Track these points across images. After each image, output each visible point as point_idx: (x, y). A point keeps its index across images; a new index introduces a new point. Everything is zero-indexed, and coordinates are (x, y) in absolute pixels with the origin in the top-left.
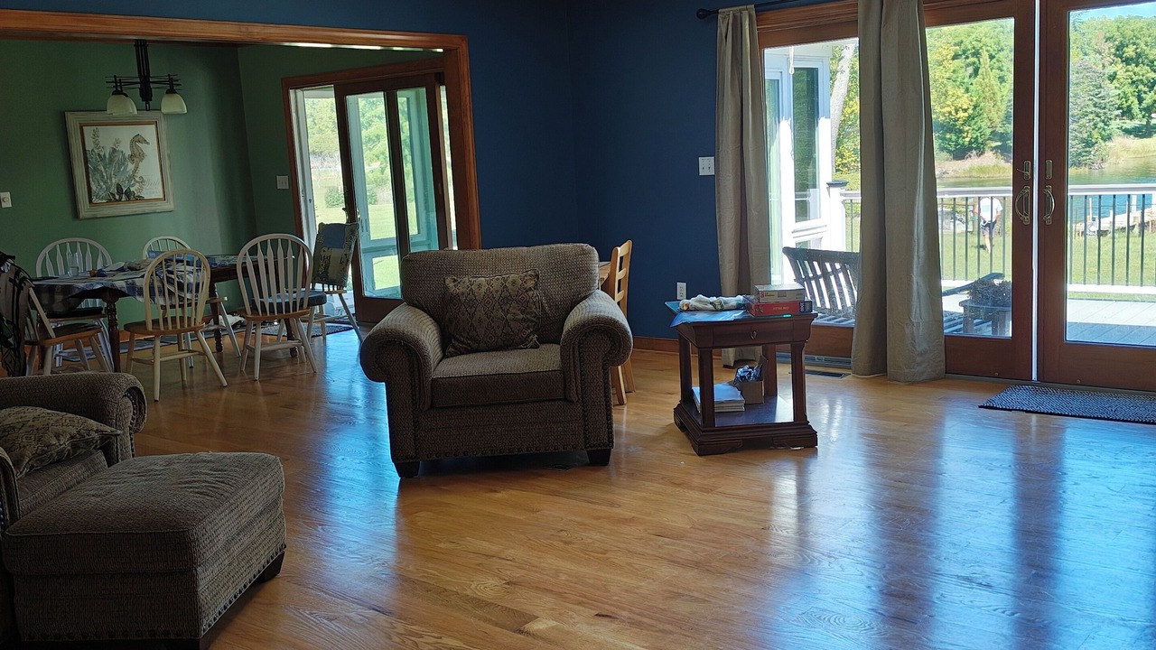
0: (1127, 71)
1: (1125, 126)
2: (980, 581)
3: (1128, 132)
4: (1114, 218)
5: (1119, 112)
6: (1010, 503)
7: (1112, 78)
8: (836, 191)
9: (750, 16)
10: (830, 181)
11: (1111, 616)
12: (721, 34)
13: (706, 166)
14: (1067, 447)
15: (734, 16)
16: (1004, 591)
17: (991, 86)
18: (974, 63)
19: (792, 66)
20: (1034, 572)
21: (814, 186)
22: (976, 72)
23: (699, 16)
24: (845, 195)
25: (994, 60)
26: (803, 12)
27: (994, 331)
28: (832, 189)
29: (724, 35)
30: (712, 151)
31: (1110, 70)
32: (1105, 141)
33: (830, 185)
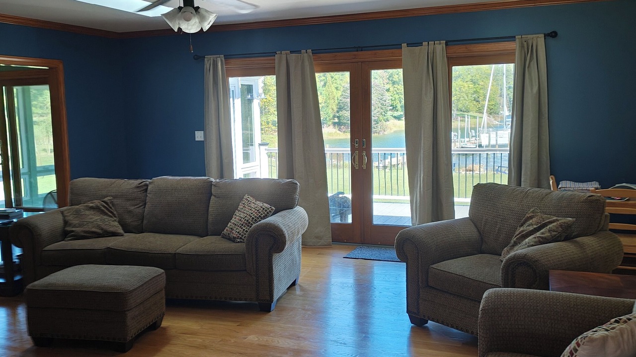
0: (394, 87)
1: (394, 115)
2: (341, 342)
3: (395, 117)
4: (391, 160)
5: (391, 108)
6: (352, 304)
7: (388, 90)
8: (263, 148)
9: (221, 61)
10: (260, 143)
11: (397, 352)
12: (207, 68)
13: (199, 136)
14: (375, 276)
15: (214, 61)
16: (351, 345)
17: (333, 92)
18: (324, 80)
19: (240, 84)
20: (364, 335)
21: (252, 145)
22: (325, 84)
23: (195, 59)
24: (268, 150)
25: (333, 79)
26: (249, 60)
27: (341, 220)
28: (261, 147)
29: (208, 69)
30: (202, 128)
31: (387, 87)
32: (385, 121)
33: (260, 145)
